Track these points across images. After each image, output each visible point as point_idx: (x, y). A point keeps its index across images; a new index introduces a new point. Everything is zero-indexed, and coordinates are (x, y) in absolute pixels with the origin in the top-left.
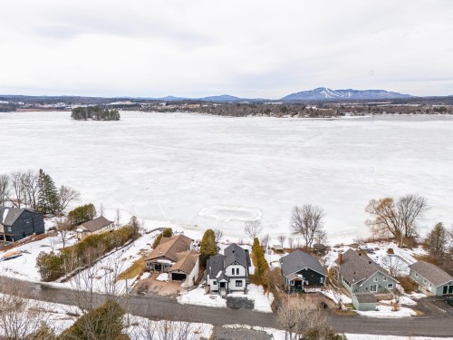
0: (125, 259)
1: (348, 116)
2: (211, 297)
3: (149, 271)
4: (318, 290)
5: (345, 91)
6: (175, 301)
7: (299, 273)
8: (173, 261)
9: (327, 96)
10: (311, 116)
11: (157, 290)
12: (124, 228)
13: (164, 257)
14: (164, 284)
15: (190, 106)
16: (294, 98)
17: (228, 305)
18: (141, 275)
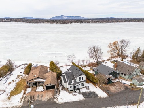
0: (10, 83)
1: (73, 23)
2: (73, 95)
3: (29, 87)
4: (117, 80)
5: (70, 17)
6: (55, 103)
7: (110, 74)
8: (44, 79)
9: (64, 18)
10: (63, 23)
11: (40, 98)
12: (4, 66)
13: (38, 78)
14: (42, 93)
15: (17, 20)
16: (54, 18)
17: (85, 98)
18: (26, 90)
